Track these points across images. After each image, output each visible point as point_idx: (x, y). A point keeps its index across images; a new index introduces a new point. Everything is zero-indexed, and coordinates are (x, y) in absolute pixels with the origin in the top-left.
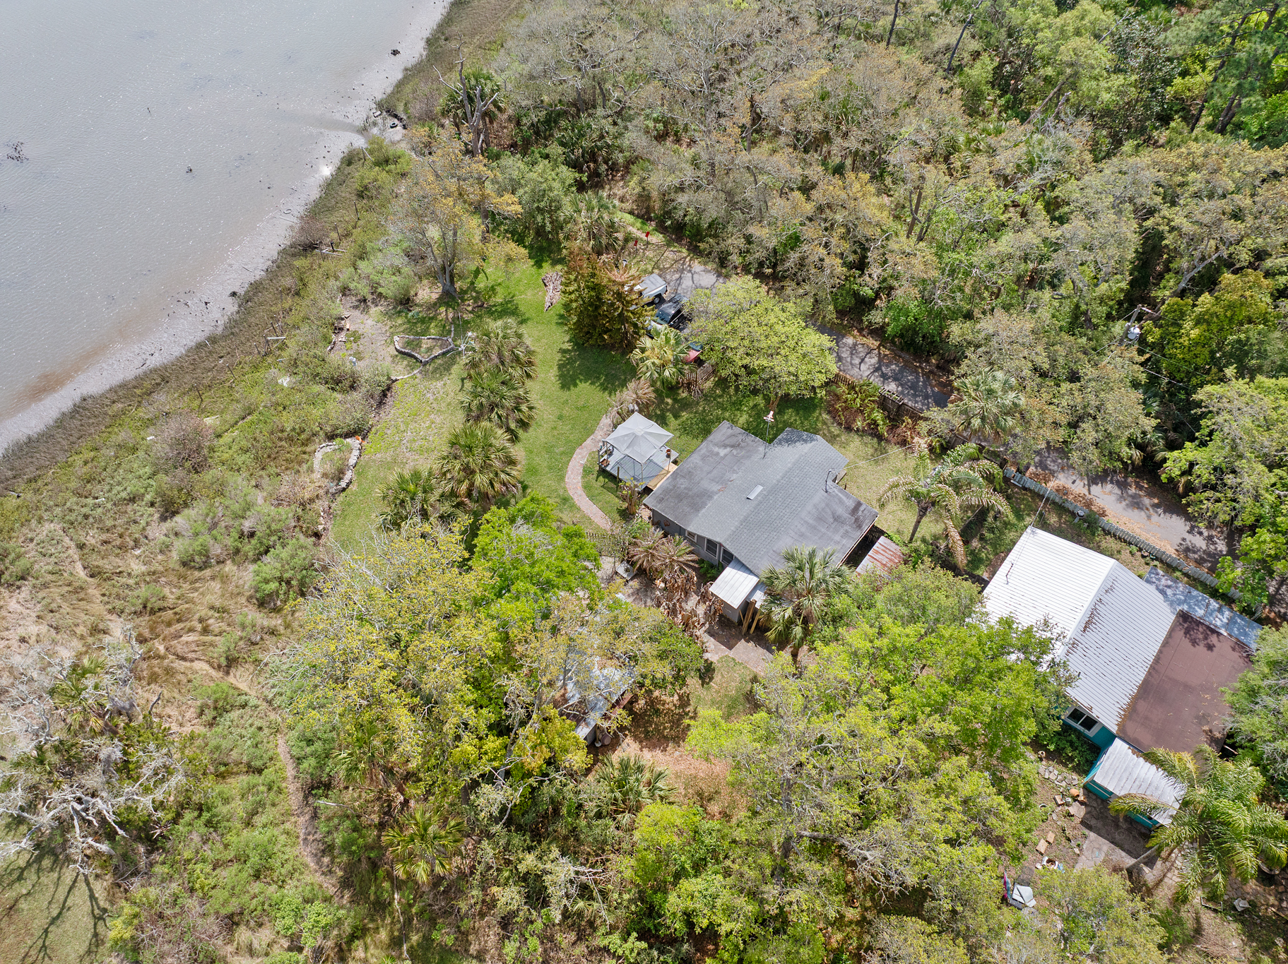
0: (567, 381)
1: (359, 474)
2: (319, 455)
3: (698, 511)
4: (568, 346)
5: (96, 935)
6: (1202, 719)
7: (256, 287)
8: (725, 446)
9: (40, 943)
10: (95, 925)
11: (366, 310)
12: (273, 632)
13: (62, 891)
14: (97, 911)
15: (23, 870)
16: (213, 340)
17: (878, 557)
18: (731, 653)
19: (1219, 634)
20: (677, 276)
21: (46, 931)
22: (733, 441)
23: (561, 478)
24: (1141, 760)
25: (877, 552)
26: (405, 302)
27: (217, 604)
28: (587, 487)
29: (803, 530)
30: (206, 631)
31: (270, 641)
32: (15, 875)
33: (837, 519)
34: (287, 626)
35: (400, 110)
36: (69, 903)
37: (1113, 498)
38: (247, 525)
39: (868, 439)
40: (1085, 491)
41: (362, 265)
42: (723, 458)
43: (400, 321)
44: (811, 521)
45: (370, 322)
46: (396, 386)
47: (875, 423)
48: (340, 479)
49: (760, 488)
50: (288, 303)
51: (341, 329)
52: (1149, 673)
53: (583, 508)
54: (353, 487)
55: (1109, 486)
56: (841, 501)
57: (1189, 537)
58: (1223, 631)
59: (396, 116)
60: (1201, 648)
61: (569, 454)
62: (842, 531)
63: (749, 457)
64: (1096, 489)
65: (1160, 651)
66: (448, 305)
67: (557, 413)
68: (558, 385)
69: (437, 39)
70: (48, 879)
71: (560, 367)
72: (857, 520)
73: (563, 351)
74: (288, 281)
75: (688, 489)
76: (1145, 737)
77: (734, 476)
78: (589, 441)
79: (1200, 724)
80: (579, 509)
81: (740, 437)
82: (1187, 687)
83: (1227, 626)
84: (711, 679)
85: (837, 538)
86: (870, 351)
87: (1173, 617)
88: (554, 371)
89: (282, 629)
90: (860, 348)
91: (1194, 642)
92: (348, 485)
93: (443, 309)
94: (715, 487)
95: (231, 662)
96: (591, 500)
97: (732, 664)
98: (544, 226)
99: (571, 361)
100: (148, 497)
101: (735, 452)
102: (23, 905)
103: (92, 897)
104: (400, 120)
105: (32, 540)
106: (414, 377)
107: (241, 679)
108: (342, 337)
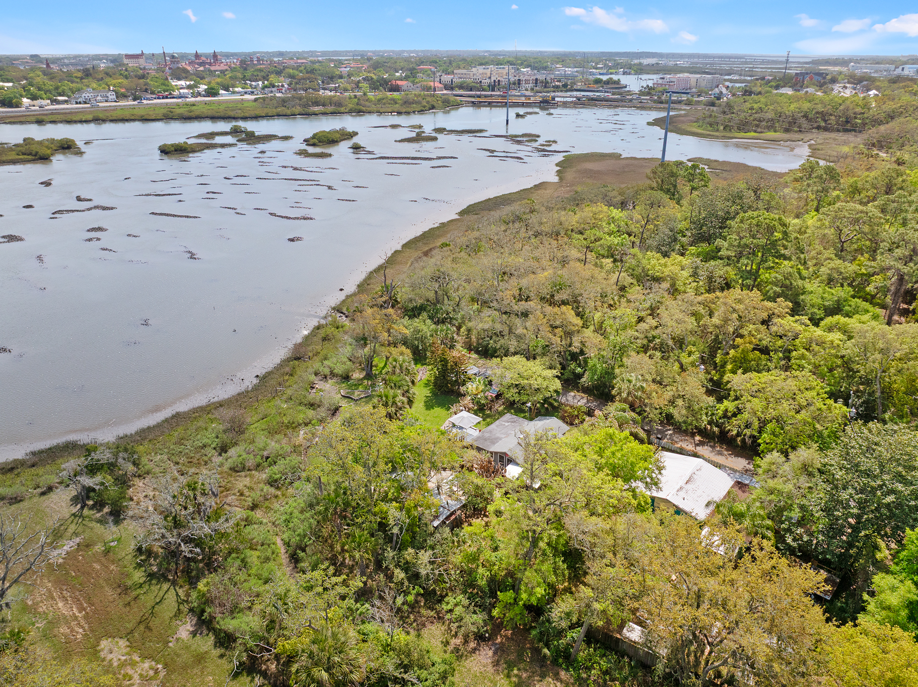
0: (429, 406)
2: (301, 432)
3: (495, 444)
4: (429, 395)
5: (179, 610)
7: (269, 374)
8: (508, 421)
9: (150, 611)
10: (179, 606)
11: (327, 381)
12: (276, 497)
13: (161, 593)
14: (179, 600)
15: (142, 584)
16: (247, 392)
21: (153, 607)
22: (512, 420)
26: (346, 378)
27: (248, 485)
30: (242, 495)
31: (274, 500)
32: (138, 586)
34: (283, 495)
35: (344, 310)
36: (165, 597)
37: (708, 451)
38: (265, 453)
40: (694, 449)
41: (326, 362)
42: (506, 425)
43: (344, 385)
45: (328, 386)
47: (584, 420)
50: (287, 377)
51: (314, 388)
55: (706, 447)
57: (747, 466)
59: (342, 313)
63: (521, 425)
64: (698, 448)
66: (368, 379)
68: (425, 408)
69: (363, 285)
70: (155, 588)
73: (427, 397)
74: (287, 369)
75: (490, 437)
77: (512, 432)
81: (516, 419)
86: (583, 398)
87: (733, 483)
88: (423, 403)
89: (281, 496)
90: (577, 397)
91: (742, 491)
93: (366, 381)
94: (503, 436)
95: (254, 507)
98: (418, 347)
99: (431, 400)
100: (213, 446)
101: (513, 423)
102: (141, 597)
103: (177, 595)
104: (344, 314)
105: (152, 461)
106: (351, 406)
107: (258, 514)
108: (314, 390)
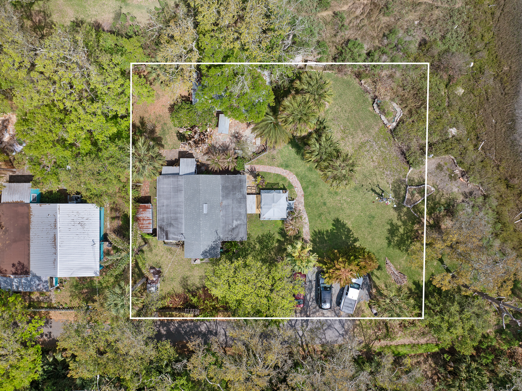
0: (339, 225)
1: (375, 115)
2: (398, 110)
3: (223, 187)
4: (357, 244)
6: (6, 231)
8: (237, 227)
17: (148, 222)
18: (178, 150)
19: (13, 274)
20: (346, 327)
22: (236, 232)
23: (297, 175)
24: (19, 201)
25: (149, 224)
28: (284, 179)
29: (179, 209)
33: (170, 225)
39: (194, 288)
42: (233, 220)
44: (179, 215)
45: (455, 190)
46: (406, 166)
47: (194, 296)
48: (378, 106)
49: (205, 211)
52: (29, 237)
53: (278, 168)
54: (371, 109)
56: (174, 234)
58: (12, 277)
60: (16, 263)
61: (304, 189)
62: (165, 221)
63: (223, 228)
65: (29, 250)
67: (328, 204)
68: (341, 220)
71: (349, 231)
72: (164, 230)
73: (356, 240)
75: (234, 194)
76: (20, 209)
77: (221, 214)
78: (302, 200)
79: (6, 229)
80: (278, 166)
81: (234, 236)
82: (15, 241)
83: (12, 281)
84: (177, 136)
85: (165, 216)
87: (31, 269)
88: (349, 226)
89: (333, 39)
91: (19, 263)
92: (373, 107)
94: (225, 203)
96: (277, 174)
97: (175, 146)
99: (348, 237)
101: (231, 227)
106: (404, 176)
107: (327, 14)
108: (458, 172)
